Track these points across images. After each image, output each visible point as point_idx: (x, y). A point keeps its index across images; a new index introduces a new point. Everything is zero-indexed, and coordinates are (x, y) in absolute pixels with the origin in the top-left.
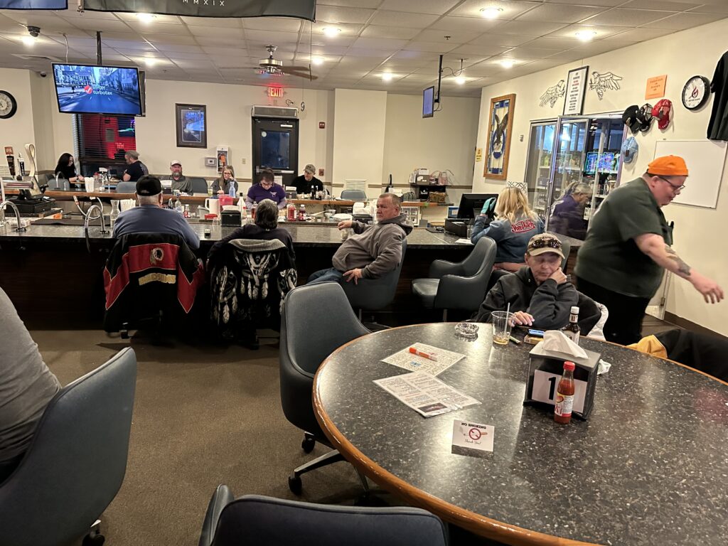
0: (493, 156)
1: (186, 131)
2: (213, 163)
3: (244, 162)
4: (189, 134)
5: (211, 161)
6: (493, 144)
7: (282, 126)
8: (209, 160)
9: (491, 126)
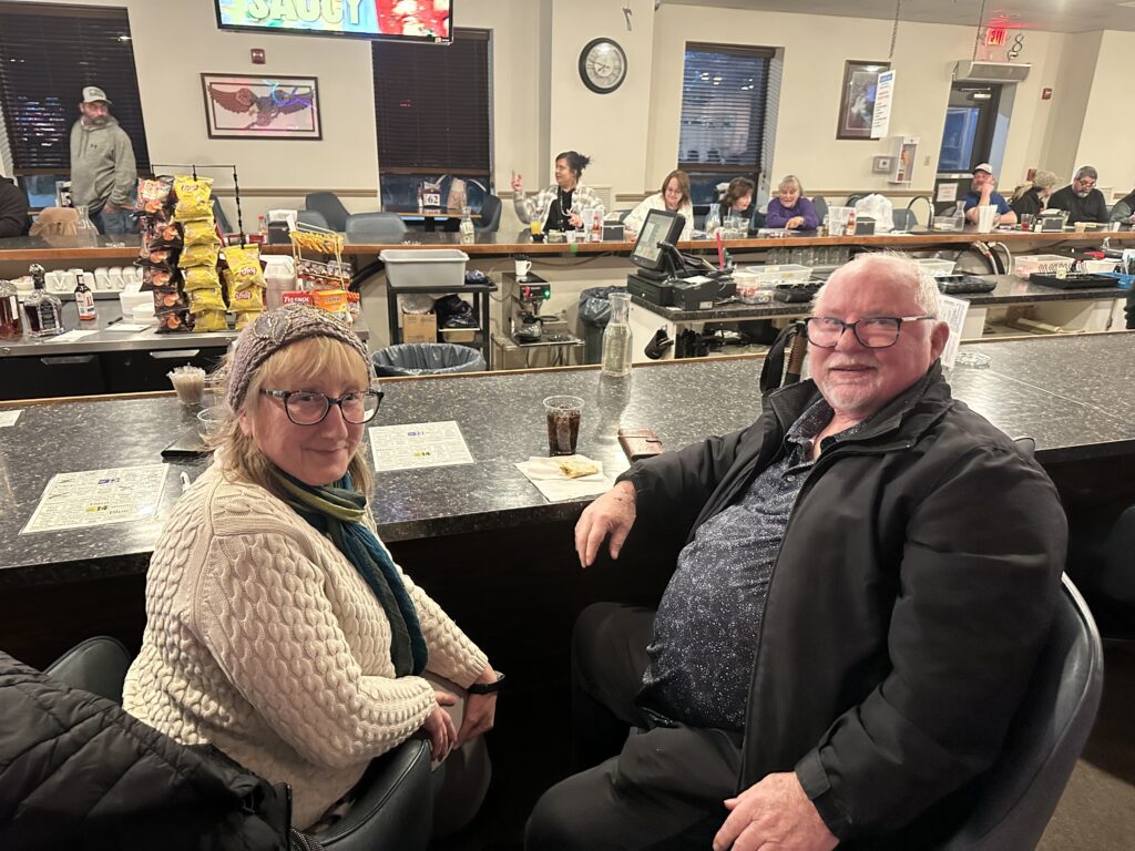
1: (855, 110)
2: (887, 166)
3: (927, 162)
4: (859, 114)
5: (884, 163)
7: (976, 96)
8: (882, 161)
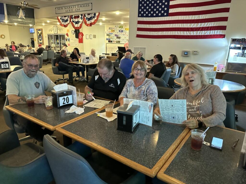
0: (39, 40)
6: (39, 38)
9: (37, 34)
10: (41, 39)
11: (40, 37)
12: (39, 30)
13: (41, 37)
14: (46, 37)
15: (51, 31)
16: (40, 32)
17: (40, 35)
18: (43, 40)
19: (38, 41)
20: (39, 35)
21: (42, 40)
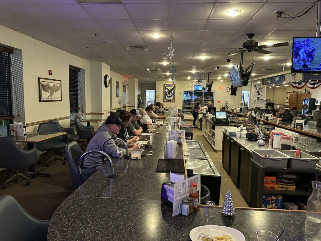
0: (167, 97)
1: (117, 91)
2: (120, 102)
6: (166, 94)
10: (170, 96)
11: (169, 93)
12: (169, 86)
13: (171, 93)
14: (180, 94)
15: (190, 88)
16: (170, 88)
17: (170, 92)
18: (174, 96)
19: (165, 98)
20: (167, 90)
21: (172, 97)
